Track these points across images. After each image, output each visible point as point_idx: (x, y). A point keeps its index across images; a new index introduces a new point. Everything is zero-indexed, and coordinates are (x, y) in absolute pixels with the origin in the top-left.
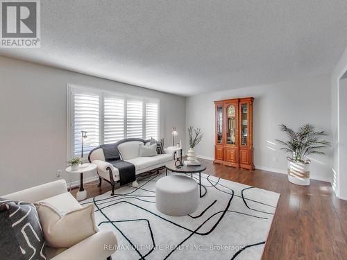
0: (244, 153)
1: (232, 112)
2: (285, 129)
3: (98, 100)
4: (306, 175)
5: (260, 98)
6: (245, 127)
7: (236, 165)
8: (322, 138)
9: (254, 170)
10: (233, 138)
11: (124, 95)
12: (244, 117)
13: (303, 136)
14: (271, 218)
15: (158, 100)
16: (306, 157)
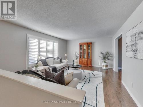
0: (89, 61)
1: (85, 47)
2: (102, 53)
3: (38, 41)
4: (107, 66)
5: (94, 43)
6: (90, 52)
7: (86, 66)
8: (111, 56)
9: (92, 67)
10: (85, 56)
11: (46, 39)
12: (89, 49)
13: (106, 55)
14: (102, 77)
15: (58, 42)
16: (107, 61)
